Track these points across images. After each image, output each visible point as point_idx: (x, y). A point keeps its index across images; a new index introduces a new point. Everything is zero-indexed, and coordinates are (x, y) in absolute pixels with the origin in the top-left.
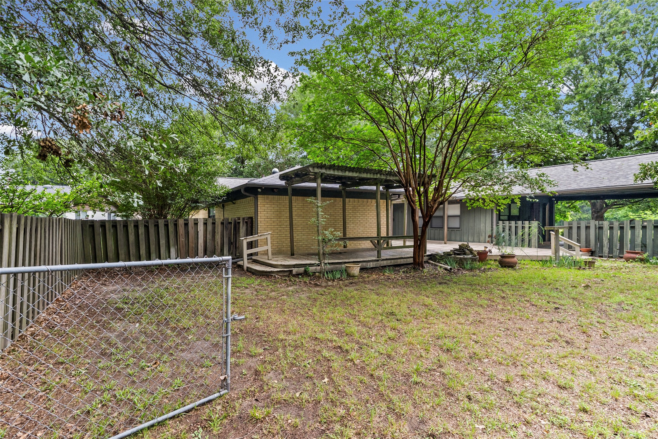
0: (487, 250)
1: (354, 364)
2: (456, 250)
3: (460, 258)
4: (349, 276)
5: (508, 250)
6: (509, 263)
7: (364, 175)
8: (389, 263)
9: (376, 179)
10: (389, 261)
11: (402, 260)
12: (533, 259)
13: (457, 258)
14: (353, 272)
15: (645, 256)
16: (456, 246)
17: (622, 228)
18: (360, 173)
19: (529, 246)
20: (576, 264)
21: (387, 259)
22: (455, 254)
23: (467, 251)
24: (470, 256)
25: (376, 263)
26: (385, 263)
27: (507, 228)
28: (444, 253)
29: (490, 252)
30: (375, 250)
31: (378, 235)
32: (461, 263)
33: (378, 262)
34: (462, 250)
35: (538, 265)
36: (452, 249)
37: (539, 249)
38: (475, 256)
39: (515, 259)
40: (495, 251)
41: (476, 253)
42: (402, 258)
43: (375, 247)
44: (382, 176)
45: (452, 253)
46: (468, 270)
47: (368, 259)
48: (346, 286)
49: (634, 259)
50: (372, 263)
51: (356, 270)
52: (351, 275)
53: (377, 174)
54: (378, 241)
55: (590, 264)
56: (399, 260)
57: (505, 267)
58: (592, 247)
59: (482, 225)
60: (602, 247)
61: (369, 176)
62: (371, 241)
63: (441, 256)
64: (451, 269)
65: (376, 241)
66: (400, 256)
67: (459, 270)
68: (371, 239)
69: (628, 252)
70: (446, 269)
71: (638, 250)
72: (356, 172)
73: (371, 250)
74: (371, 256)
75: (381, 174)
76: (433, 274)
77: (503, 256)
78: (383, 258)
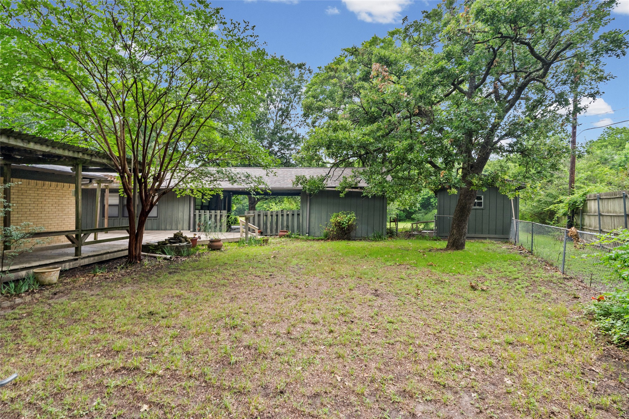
0: (197, 236)
1: (159, 376)
2: (171, 239)
3: (177, 247)
4: (43, 285)
5: (213, 236)
6: (217, 246)
7: (60, 152)
8: (91, 260)
9: (76, 159)
10: (92, 258)
11: (108, 255)
12: (230, 241)
13: (173, 246)
14: (49, 278)
15: (289, 233)
16: (170, 235)
17: (277, 215)
18: (53, 147)
19: (221, 231)
20: (257, 242)
21: (89, 257)
22: (171, 243)
23: (183, 239)
24: (185, 243)
25: (74, 262)
26: (86, 261)
27: (213, 217)
28: (158, 243)
29: (199, 238)
30: (73, 247)
31: (77, 228)
32: (178, 252)
33: (77, 262)
34: (177, 238)
35: (235, 246)
36: (167, 238)
37: (228, 233)
38: (189, 243)
39: (221, 242)
40: (204, 237)
41: (189, 240)
42: (108, 253)
43: (73, 242)
44: (86, 155)
45: (167, 242)
46: (185, 257)
47: (62, 260)
48: (48, 298)
49: (284, 235)
50: (67, 264)
51: (53, 276)
52: (47, 283)
53: (78, 152)
54: (77, 235)
55: (266, 241)
56: (104, 256)
57: (214, 250)
58: (262, 230)
59: (180, 214)
60: (267, 228)
61: (66, 153)
62: (67, 236)
63: (156, 246)
64: (170, 258)
65: (74, 236)
66: (105, 251)
67: (177, 258)
68: (67, 233)
69: (281, 232)
70: (165, 259)
71: (285, 229)
72: (47, 146)
73: (68, 246)
74: (68, 255)
75: (83, 154)
76: (155, 266)
77: (212, 241)
78: (83, 255)
